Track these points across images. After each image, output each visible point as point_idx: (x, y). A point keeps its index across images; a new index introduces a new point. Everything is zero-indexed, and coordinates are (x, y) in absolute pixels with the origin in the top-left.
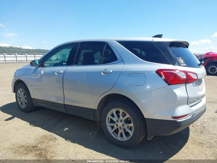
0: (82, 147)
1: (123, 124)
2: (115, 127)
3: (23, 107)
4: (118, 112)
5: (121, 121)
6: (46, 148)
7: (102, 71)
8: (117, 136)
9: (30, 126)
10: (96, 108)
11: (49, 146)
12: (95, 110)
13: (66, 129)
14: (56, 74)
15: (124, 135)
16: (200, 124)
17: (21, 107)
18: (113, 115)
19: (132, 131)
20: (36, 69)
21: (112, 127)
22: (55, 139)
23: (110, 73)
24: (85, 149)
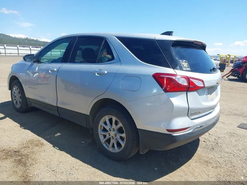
0: (69, 155)
1: (115, 134)
2: (108, 137)
3: (18, 106)
4: (111, 120)
5: (114, 130)
6: (29, 154)
7: (96, 72)
8: (108, 147)
9: (20, 128)
10: (88, 114)
11: (32, 152)
12: (88, 115)
13: (59, 134)
14: (50, 71)
15: (115, 146)
16: (213, 140)
17: (16, 106)
18: (105, 123)
19: (124, 142)
20: (32, 65)
21: (105, 136)
22: (42, 144)
23: (104, 74)
24: (71, 158)
